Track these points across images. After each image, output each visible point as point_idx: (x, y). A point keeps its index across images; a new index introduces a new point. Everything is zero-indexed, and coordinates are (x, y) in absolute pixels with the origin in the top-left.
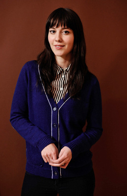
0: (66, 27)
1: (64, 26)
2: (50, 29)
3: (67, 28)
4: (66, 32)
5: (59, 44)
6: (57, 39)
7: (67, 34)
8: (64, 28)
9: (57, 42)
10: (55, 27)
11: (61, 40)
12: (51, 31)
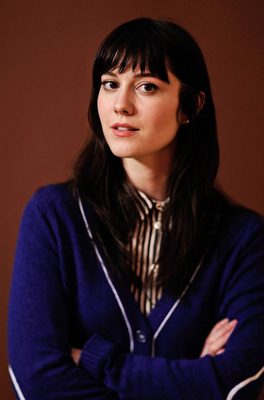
0: (147, 72)
1: (143, 69)
2: (104, 77)
3: (152, 75)
4: (149, 87)
5: (124, 120)
6: (119, 106)
7: (152, 94)
8: (143, 75)
9: (120, 116)
10: (116, 71)
11: (130, 111)
12: (105, 83)
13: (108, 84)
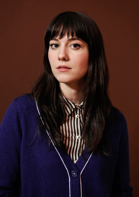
1: (72, 36)
4: (76, 45)
5: (63, 64)
9: (61, 61)
10: (58, 38)
12: (52, 45)
13: (54, 46)
